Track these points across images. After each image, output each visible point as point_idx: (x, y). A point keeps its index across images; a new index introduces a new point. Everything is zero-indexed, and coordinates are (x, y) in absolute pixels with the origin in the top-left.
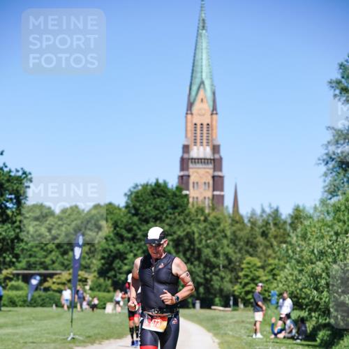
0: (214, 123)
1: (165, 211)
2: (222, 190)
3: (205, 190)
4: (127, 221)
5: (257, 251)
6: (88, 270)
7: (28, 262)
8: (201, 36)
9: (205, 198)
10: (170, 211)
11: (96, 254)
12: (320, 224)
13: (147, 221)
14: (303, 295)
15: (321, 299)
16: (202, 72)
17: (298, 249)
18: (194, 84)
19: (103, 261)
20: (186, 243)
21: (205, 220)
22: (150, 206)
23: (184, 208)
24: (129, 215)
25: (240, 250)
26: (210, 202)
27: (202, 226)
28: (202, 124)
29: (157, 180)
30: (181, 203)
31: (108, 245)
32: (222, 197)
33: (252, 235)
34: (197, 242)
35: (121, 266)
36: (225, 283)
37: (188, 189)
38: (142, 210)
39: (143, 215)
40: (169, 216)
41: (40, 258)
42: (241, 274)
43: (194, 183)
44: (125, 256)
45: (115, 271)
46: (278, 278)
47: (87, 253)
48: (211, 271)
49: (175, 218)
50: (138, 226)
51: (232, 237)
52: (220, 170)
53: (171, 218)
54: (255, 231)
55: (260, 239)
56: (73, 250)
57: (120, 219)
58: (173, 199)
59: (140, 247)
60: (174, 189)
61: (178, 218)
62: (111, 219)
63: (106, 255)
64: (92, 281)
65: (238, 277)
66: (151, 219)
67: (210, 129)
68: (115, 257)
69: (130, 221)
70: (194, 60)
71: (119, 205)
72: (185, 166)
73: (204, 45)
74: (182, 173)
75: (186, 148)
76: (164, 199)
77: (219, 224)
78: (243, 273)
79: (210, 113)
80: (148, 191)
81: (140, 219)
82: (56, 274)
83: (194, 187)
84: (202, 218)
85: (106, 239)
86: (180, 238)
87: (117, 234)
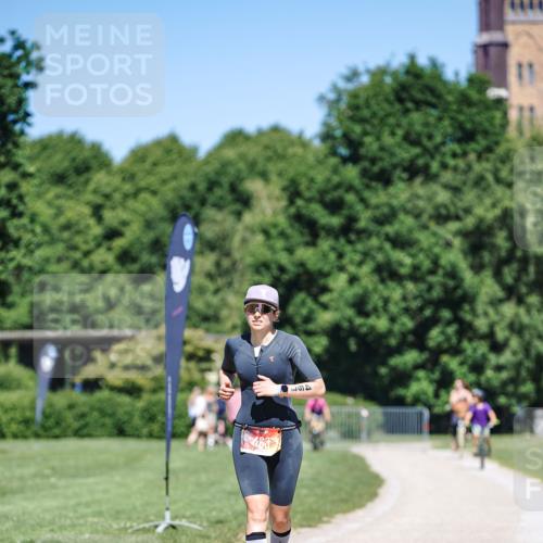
1: (437, 148)
4: (328, 180)
6: (213, 325)
7: (33, 306)
10: (456, 147)
11: (236, 277)
13: (385, 179)
22: (393, 134)
23: (494, 138)
24: (333, 161)
29: (412, 58)
30: (486, 124)
31: (272, 249)
35: (311, 312)
37: (503, 83)
38: (371, 145)
39: (373, 161)
40: (451, 162)
43: (520, 65)
44: (322, 282)
47: (210, 276)
49: (469, 168)
50: (357, 192)
53: (455, 169)
56: (165, 267)
57: (305, 175)
58: (460, 111)
59: (366, 255)
60: (463, 83)
61: (477, 168)
62: (280, 174)
66: (398, 173)
69: (336, 179)
71: (300, 136)
72: (493, 16)
74: (485, 38)
76: (434, 112)
80: (387, 90)
81: (364, 173)
83: (520, 77)
85: (266, 233)
86: (484, 227)
87: (298, 218)
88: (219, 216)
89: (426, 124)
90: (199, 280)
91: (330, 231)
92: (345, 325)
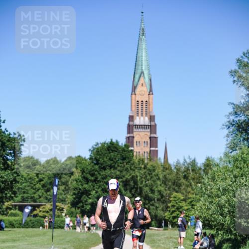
0: (151, 100)
1: (117, 161)
2: (156, 147)
3: (144, 147)
4: (91, 169)
5: (181, 189)
6: (64, 202)
7: (22, 197)
8: (142, 40)
9: (145, 152)
10: (121, 161)
11: (70, 191)
12: (224, 170)
13: (104, 169)
14: (213, 219)
15: (225, 221)
16: (142, 65)
17: (209, 187)
18: (137, 74)
19: (74, 196)
20: (132, 183)
21: (145, 168)
22: (107, 158)
23: (130, 159)
24: (92, 164)
25: (169, 188)
26: (148, 155)
27: (142, 172)
28: (142, 101)
29: (112, 140)
30: (128, 156)
31: (78, 185)
32: (157, 151)
33: (177, 177)
34: (139, 183)
35: (87, 200)
36: (159, 211)
37: (133, 146)
38: (101, 160)
39: (102, 164)
40: (120, 165)
41: (30, 194)
42: (169, 205)
43: (137, 142)
44: (89, 192)
45: (83, 203)
46: (195, 207)
47: (63, 191)
48: (149, 203)
49: (124, 166)
50: (98, 172)
51: (163, 179)
52: (155, 133)
53: (121, 167)
54: (180, 175)
55: (183, 181)
56: (53, 189)
57: (86, 167)
58: (122, 153)
59: (100, 186)
60: (123, 146)
61: (126, 166)
62: (80, 167)
63: (76, 192)
64: (67, 210)
65: (168, 207)
66: (108, 167)
67: (148, 105)
68: (83, 193)
69: (93, 168)
70: (137, 57)
71: (85, 157)
72: (131, 130)
73: (144, 46)
74: (129, 135)
75: (131, 118)
76: (116, 153)
77: (154, 170)
78: (171, 204)
79: (148, 94)
80: (105, 148)
81: (99, 167)
82: (42, 205)
83: (137, 145)
84: (143, 166)
85: (76, 181)
86: (127, 180)
87: (84, 178)
88: (66, 177)
89: (114, 156)
90: (61, 191)
91: (91, 181)
92: (95, 203)
